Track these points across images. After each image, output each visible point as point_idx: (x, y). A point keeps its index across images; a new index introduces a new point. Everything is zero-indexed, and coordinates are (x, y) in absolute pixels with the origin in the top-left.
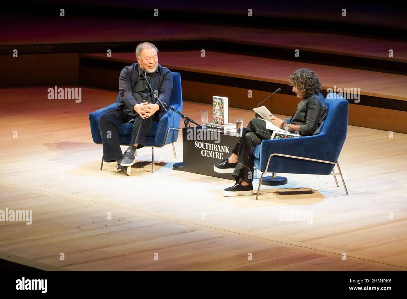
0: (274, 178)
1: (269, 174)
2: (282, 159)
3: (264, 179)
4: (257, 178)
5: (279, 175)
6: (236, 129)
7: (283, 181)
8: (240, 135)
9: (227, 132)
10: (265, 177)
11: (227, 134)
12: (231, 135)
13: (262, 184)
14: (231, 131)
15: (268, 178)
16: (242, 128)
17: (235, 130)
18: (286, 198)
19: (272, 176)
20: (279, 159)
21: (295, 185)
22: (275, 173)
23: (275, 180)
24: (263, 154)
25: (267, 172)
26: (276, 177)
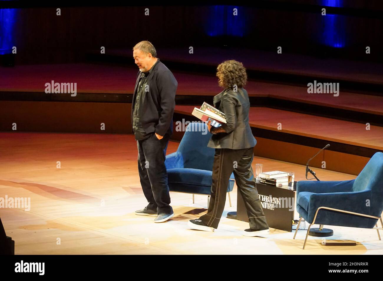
0: (321, 230)
1: (316, 226)
2: (329, 212)
3: (312, 230)
4: (305, 229)
5: (326, 227)
6: (288, 182)
7: (329, 233)
8: (291, 188)
9: (279, 185)
10: (312, 229)
11: (279, 186)
12: (283, 188)
13: (309, 235)
14: (283, 184)
15: (316, 230)
16: (293, 182)
17: (287, 184)
18: (330, 249)
19: (319, 227)
20: (326, 212)
21: (341, 237)
22: (321, 225)
23: (322, 232)
24: (311, 207)
25: (315, 223)
26: (322, 229)
